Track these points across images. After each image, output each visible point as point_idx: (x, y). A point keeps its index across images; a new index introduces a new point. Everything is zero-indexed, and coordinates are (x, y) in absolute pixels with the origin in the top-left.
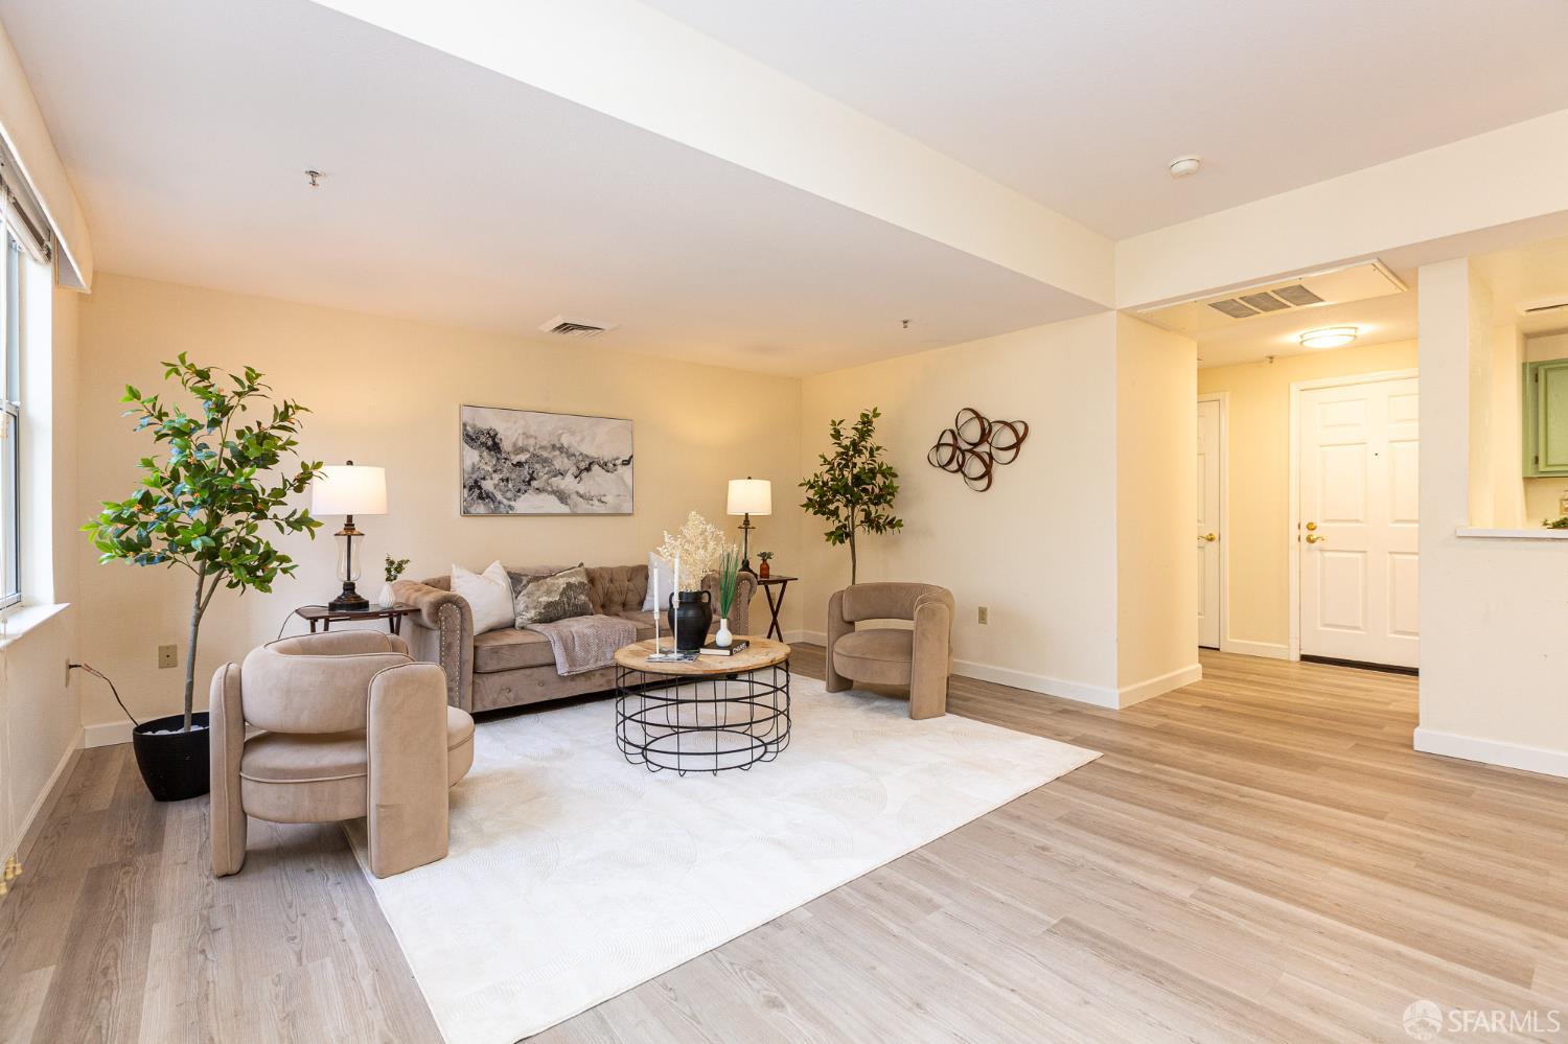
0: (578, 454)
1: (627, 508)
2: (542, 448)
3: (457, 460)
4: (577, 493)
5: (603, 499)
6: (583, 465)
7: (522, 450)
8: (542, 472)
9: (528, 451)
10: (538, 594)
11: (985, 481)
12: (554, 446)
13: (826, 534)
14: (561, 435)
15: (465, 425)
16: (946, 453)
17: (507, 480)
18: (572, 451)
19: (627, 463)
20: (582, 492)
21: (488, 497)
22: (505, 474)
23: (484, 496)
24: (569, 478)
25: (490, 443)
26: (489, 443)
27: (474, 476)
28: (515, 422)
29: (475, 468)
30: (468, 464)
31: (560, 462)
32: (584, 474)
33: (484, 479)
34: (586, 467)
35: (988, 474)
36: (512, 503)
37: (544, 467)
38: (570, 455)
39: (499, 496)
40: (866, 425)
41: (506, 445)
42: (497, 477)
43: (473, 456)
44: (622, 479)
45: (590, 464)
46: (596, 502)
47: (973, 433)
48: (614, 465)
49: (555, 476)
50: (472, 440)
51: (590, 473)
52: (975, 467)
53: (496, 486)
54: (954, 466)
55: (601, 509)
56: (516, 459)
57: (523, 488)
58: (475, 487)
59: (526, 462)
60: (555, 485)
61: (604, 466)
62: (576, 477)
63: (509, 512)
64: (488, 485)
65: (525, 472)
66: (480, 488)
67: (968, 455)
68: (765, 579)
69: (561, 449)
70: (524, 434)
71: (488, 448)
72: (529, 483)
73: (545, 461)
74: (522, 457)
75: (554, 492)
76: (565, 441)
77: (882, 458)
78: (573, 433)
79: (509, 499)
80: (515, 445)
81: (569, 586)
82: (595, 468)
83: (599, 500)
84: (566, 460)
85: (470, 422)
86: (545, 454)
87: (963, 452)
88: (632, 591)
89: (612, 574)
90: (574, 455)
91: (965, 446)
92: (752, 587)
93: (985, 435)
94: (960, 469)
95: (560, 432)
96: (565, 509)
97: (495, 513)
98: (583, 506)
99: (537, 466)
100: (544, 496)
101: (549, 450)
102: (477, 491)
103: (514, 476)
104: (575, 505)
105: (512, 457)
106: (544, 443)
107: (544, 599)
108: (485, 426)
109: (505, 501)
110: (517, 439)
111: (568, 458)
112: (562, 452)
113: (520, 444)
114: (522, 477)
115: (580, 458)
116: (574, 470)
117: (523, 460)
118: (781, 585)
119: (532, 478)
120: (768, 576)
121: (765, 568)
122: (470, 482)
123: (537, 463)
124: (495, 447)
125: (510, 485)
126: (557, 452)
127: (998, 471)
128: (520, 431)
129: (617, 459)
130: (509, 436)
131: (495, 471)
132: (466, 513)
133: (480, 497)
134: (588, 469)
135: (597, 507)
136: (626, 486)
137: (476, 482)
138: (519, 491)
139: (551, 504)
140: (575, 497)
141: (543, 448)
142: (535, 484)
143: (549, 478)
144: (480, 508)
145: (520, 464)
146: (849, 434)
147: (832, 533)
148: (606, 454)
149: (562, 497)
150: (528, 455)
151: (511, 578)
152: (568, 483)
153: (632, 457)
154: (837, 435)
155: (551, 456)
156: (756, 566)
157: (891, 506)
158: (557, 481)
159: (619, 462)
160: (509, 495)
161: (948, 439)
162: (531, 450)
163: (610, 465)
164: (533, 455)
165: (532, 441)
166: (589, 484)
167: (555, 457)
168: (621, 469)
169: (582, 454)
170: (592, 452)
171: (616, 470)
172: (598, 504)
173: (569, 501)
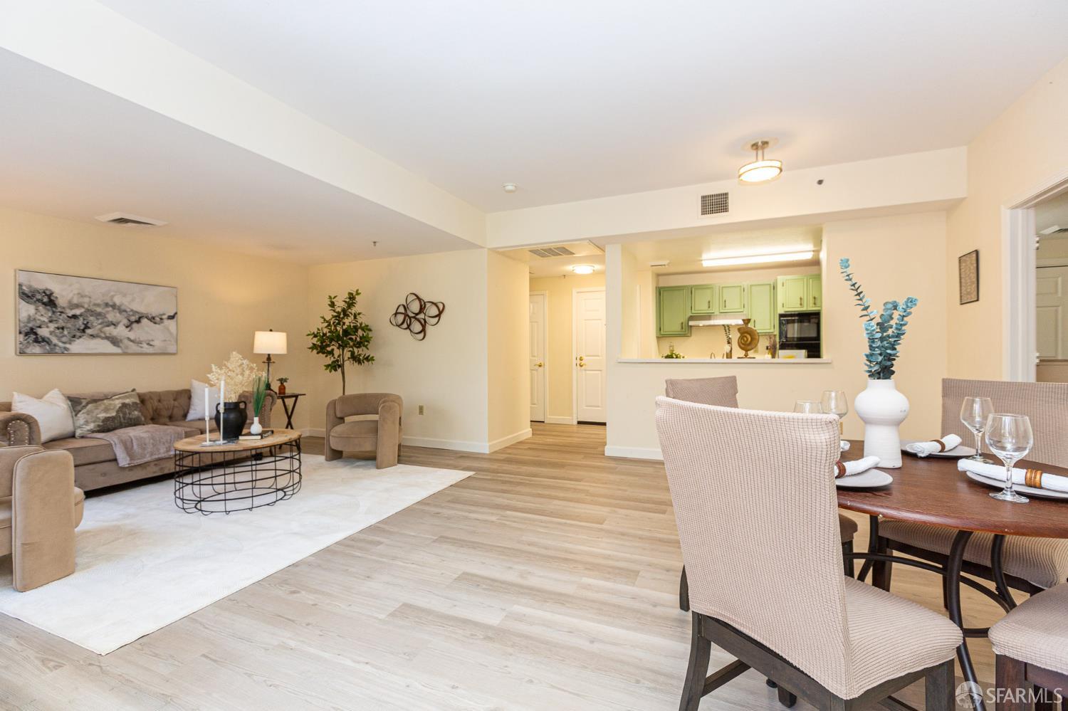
0: (128, 310)
1: (172, 349)
2: (95, 305)
3: (12, 312)
4: (129, 339)
5: (151, 343)
6: (133, 319)
7: (77, 306)
8: (96, 324)
9: (83, 307)
10: (96, 411)
11: (422, 335)
12: (107, 305)
13: (325, 366)
14: (113, 296)
15: (20, 286)
16: (400, 318)
17: (62, 328)
18: (123, 308)
19: (171, 318)
20: (132, 338)
21: (44, 340)
22: (61, 324)
23: (40, 340)
24: (121, 328)
25: (46, 300)
27: (30, 325)
28: (70, 285)
29: (30, 319)
30: (24, 315)
31: (113, 315)
32: (135, 325)
33: (40, 327)
34: (136, 319)
35: (423, 330)
36: (68, 346)
37: (98, 319)
38: (121, 311)
39: (54, 340)
40: (351, 301)
41: (62, 302)
42: (52, 326)
43: (28, 309)
44: (168, 329)
45: (140, 318)
46: (145, 345)
47: (415, 307)
48: (161, 319)
49: (108, 326)
50: (28, 297)
51: (139, 325)
52: (417, 327)
53: (51, 333)
54: (405, 326)
55: (150, 350)
56: (71, 313)
57: (78, 334)
58: (31, 333)
59: (81, 315)
60: (108, 332)
61: (152, 319)
62: (127, 327)
63: (65, 352)
64: (43, 332)
65: (80, 323)
66: (36, 334)
67: (413, 320)
68: (283, 395)
69: (114, 306)
70: (79, 294)
71: (44, 304)
72: (83, 331)
73: (99, 315)
74: (77, 312)
75: (107, 338)
76: (117, 300)
77: (361, 319)
78: (124, 295)
79: (64, 343)
80: (70, 302)
81: (124, 405)
82: (144, 321)
83: (148, 344)
84: (118, 315)
85: (26, 283)
86: (99, 310)
87: (410, 318)
88: (177, 407)
89: (160, 397)
90: (125, 311)
91: (411, 315)
92: (273, 400)
93: (422, 309)
94: (408, 327)
95: (112, 293)
96: (117, 350)
97: (50, 353)
98: (134, 348)
99: (92, 318)
100: (98, 341)
101: (102, 307)
102: (33, 337)
103: (69, 325)
104: (126, 347)
105: (68, 311)
106: (99, 301)
107: (102, 415)
108: (40, 287)
109: (60, 344)
110: (73, 298)
111: (120, 313)
112: (114, 309)
113: (75, 301)
114: (77, 326)
115: (131, 313)
116: (125, 321)
117: (79, 313)
118: (294, 399)
119: (87, 327)
120: (284, 393)
121: (282, 388)
122: (26, 330)
123: (91, 316)
124: (51, 303)
125: (66, 332)
126: (110, 309)
127: (429, 329)
128: (76, 292)
129: (164, 314)
130: (64, 295)
131: (50, 322)
132: (22, 352)
133: (36, 341)
134: (138, 321)
135: (146, 349)
136: (171, 334)
137: (32, 329)
138: (74, 336)
139: (107, 347)
140: (126, 341)
141: (98, 305)
142: (88, 331)
143: (103, 327)
144: (36, 349)
145: (75, 317)
146: (340, 304)
147: (329, 365)
148: (154, 311)
149: (115, 341)
150: (83, 310)
151: (71, 401)
152: (120, 331)
153: (176, 313)
154: (332, 305)
155: (103, 311)
156: (275, 387)
157: (368, 349)
158: (110, 330)
159: (165, 317)
160: (64, 339)
161: (401, 310)
162: (86, 306)
163: (158, 319)
164: (88, 310)
165: (86, 300)
166: (139, 332)
167: (108, 312)
168: (167, 322)
169: (132, 310)
170: (142, 309)
171: (162, 323)
172: (147, 346)
173: (121, 345)
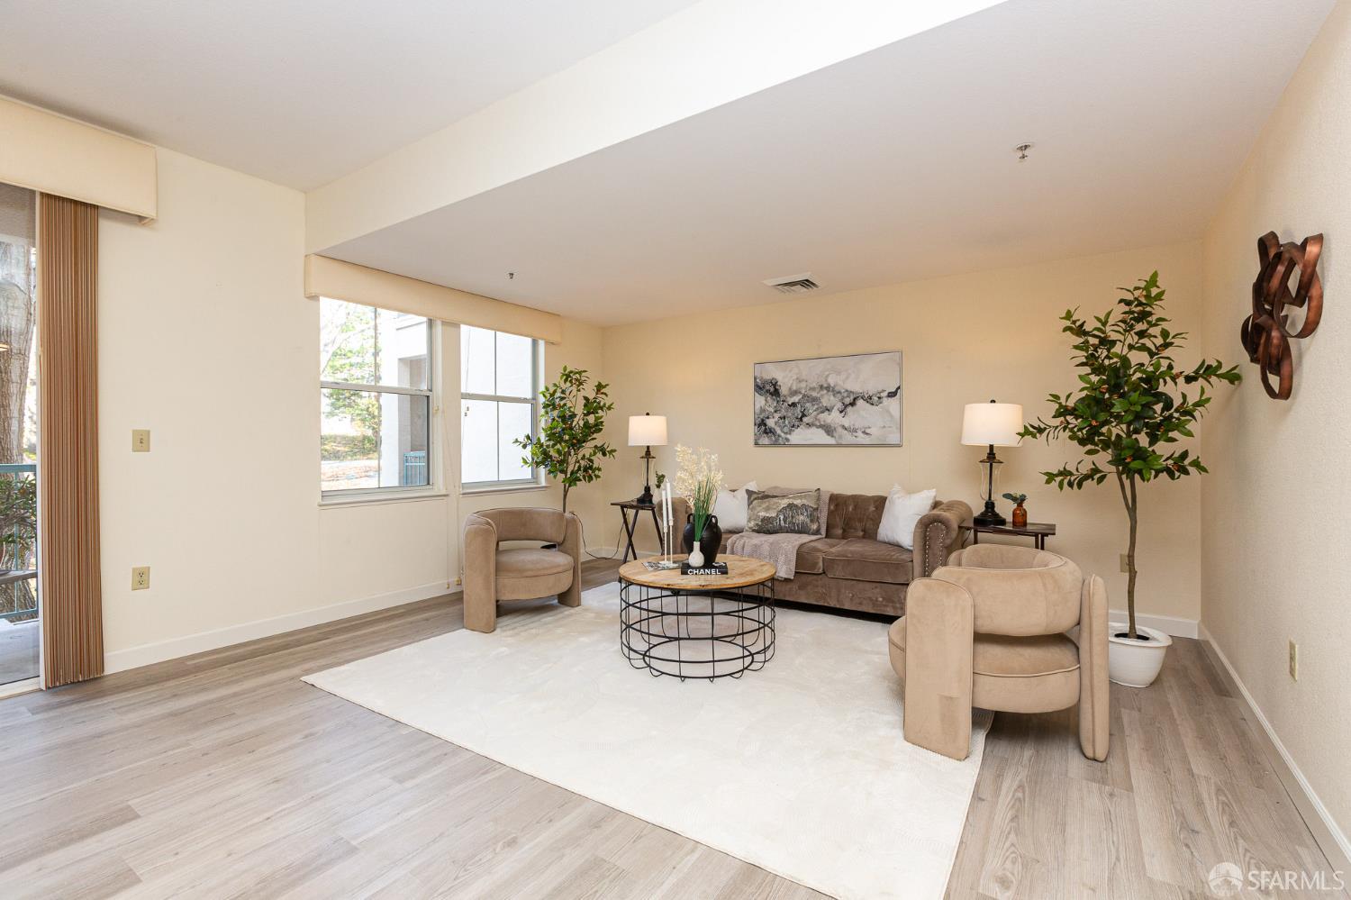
0: (843, 391)
1: (894, 439)
2: (810, 388)
3: (750, 404)
4: (843, 426)
5: (868, 431)
6: (848, 401)
7: (795, 393)
8: (810, 407)
9: (800, 393)
10: (759, 509)
12: (821, 387)
14: (827, 376)
15: (755, 379)
17: (784, 418)
18: (837, 389)
19: (892, 395)
20: (846, 426)
21: (771, 432)
22: (783, 413)
23: (769, 432)
24: (835, 413)
25: (772, 389)
26: (769, 389)
27: (761, 416)
28: (790, 371)
29: (763, 410)
30: (758, 407)
31: (828, 399)
32: (850, 409)
33: (768, 418)
34: (851, 402)
36: (788, 436)
37: (813, 405)
38: (835, 392)
39: (778, 431)
41: (784, 390)
42: (777, 416)
43: (761, 401)
44: (888, 412)
45: (855, 399)
46: (860, 434)
48: (880, 398)
49: (823, 412)
50: (760, 388)
51: (855, 408)
53: (776, 423)
55: (867, 440)
56: (791, 401)
57: (797, 423)
58: (761, 424)
59: (799, 402)
60: (822, 420)
61: (869, 399)
62: (841, 412)
63: (787, 444)
64: (771, 423)
65: (798, 409)
66: (765, 425)
68: (1020, 528)
69: (828, 388)
70: (798, 379)
71: (771, 394)
72: (801, 420)
73: (814, 400)
74: (796, 399)
75: (821, 426)
76: (832, 381)
78: (839, 373)
79: (786, 433)
80: (790, 389)
81: (790, 506)
82: (860, 402)
83: (864, 432)
84: (832, 398)
85: (758, 375)
86: (814, 394)
88: (872, 519)
89: (857, 500)
90: (839, 392)
95: (827, 373)
96: (831, 441)
97: (775, 444)
98: (848, 438)
99: (808, 405)
100: (814, 429)
101: (818, 390)
102: (763, 428)
103: (790, 414)
104: (840, 437)
105: (788, 399)
106: (814, 385)
107: (763, 514)
108: (768, 377)
109: (782, 434)
110: (792, 384)
111: (834, 395)
112: (829, 391)
113: (794, 388)
114: (796, 415)
115: (845, 395)
116: (839, 405)
117: (797, 401)
119: (804, 415)
121: (1019, 515)
122: (758, 421)
123: (808, 402)
124: (776, 393)
125: (787, 422)
126: (825, 391)
128: (794, 378)
129: (884, 391)
130: (786, 380)
131: (775, 412)
132: (756, 444)
133: (765, 432)
134: (853, 404)
135: (862, 439)
136: (891, 416)
137: (763, 420)
138: (793, 426)
139: (819, 436)
140: (840, 430)
141: (813, 389)
142: (805, 419)
143: (818, 414)
144: (765, 440)
145: (794, 405)
148: (871, 388)
149: (829, 430)
150: (800, 396)
151: (749, 496)
152: (834, 418)
153: (899, 388)
155: (818, 395)
158: (825, 417)
159: (885, 394)
160: (786, 429)
162: (803, 391)
163: (876, 399)
164: (804, 396)
165: (803, 385)
166: (853, 417)
167: (822, 395)
168: (886, 401)
169: (847, 391)
170: (856, 387)
171: (881, 403)
172: (862, 435)
173: (835, 435)
